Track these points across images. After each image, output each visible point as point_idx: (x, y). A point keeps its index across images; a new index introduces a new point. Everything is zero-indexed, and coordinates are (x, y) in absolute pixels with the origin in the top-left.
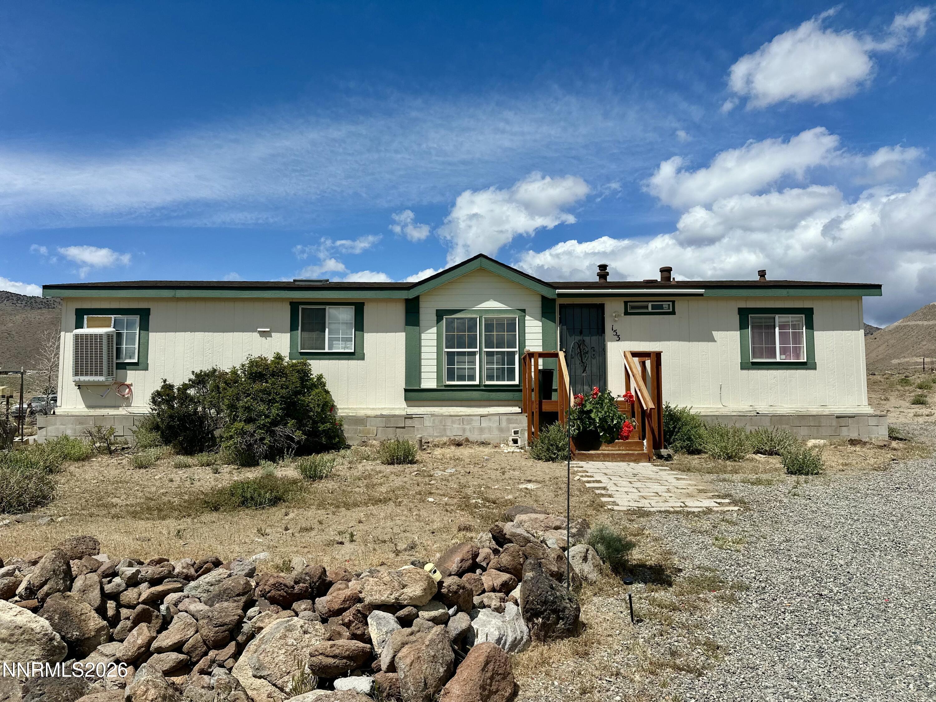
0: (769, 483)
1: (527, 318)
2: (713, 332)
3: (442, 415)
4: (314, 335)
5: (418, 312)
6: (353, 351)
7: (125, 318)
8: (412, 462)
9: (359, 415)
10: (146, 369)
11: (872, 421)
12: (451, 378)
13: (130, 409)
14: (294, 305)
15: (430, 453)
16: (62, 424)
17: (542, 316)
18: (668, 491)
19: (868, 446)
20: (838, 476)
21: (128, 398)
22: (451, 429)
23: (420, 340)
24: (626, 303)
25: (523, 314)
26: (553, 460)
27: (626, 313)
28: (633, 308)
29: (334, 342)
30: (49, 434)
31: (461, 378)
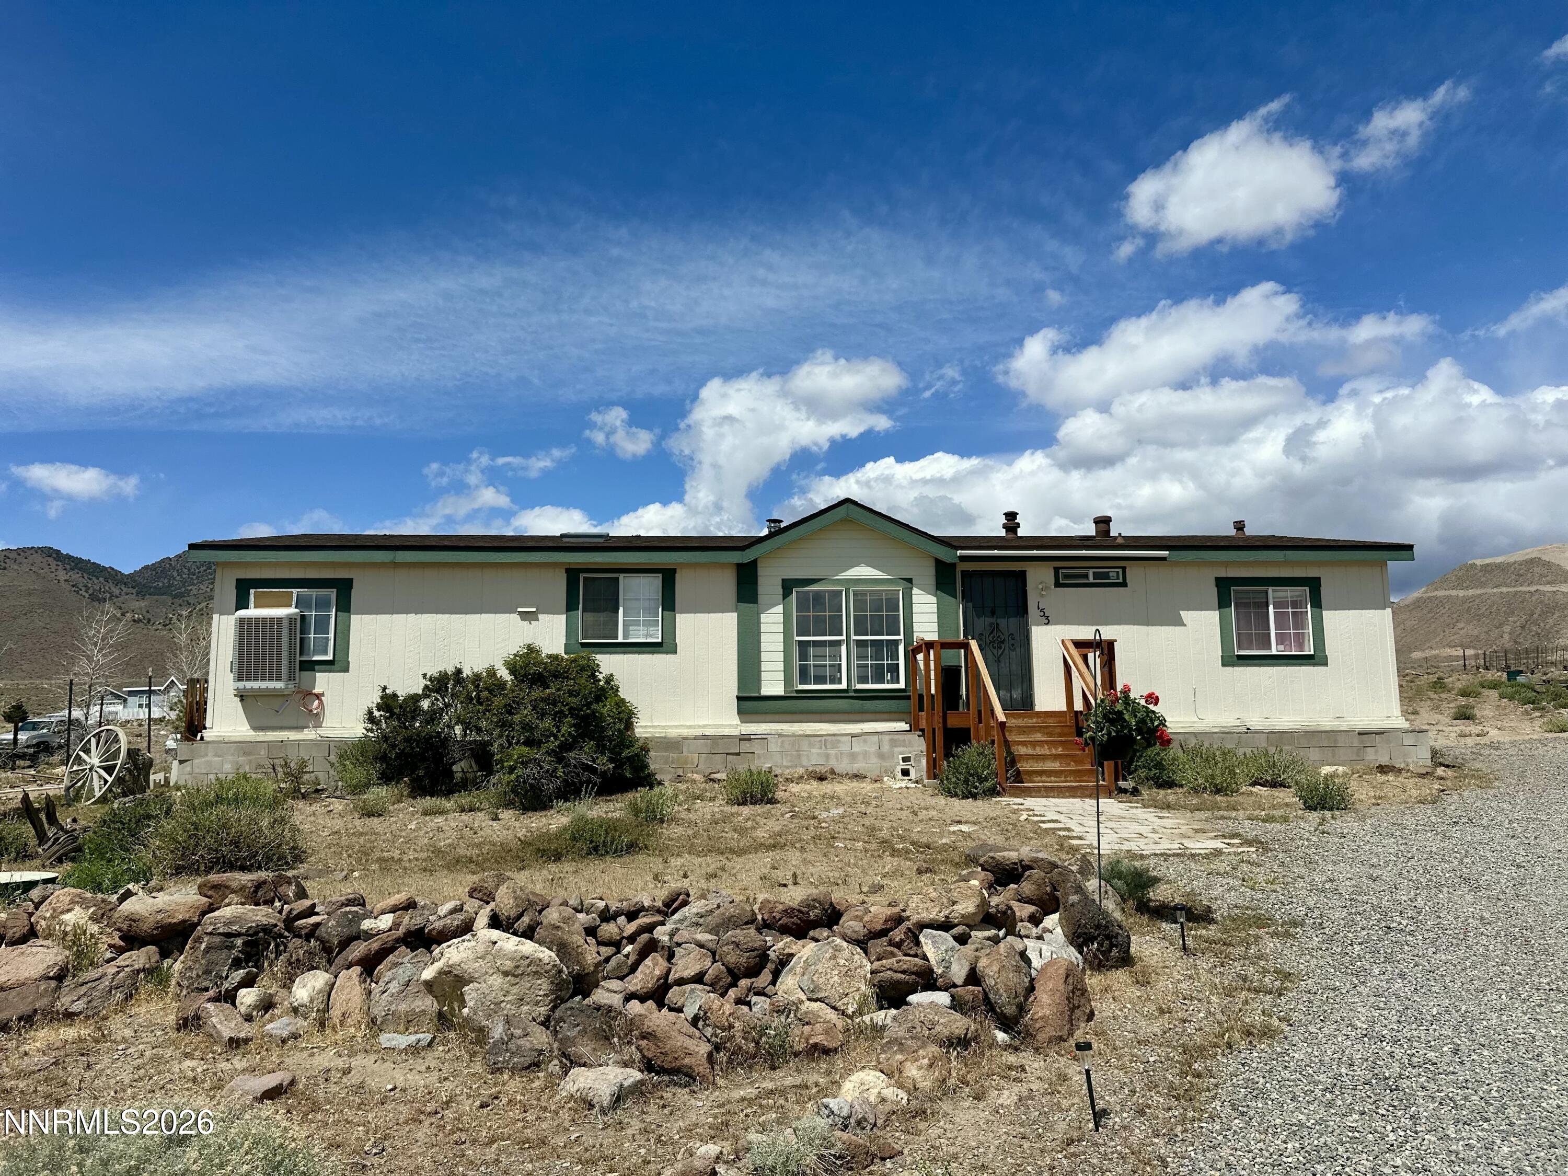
0: (1285, 819)
1: (915, 591)
2: (1182, 612)
3: (793, 735)
4: (602, 617)
5: (757, 583)
6: (660, 640)
7: (314, 593)
8: (773, 801)
9: (669, 735)
10: (346, 670)
11: (1408, 740)
12: (804, 678)
13: (320, 731)
14: (572, 574)
15: (785, 791)
16: (216, 755)
17: (937, 589)
18: (1154, 831)
19: (1404, 774)
20: (1373, 810)
21: (317, 714)
22: (807, 755)
23: (759, 623)
24: (1056, 570)
25: (910, 585)
26: (974, 796)
27: (1058, 584)
28: (1067, 576)
29: (631, 628)
30: (197, 771)
31: (820, 679)
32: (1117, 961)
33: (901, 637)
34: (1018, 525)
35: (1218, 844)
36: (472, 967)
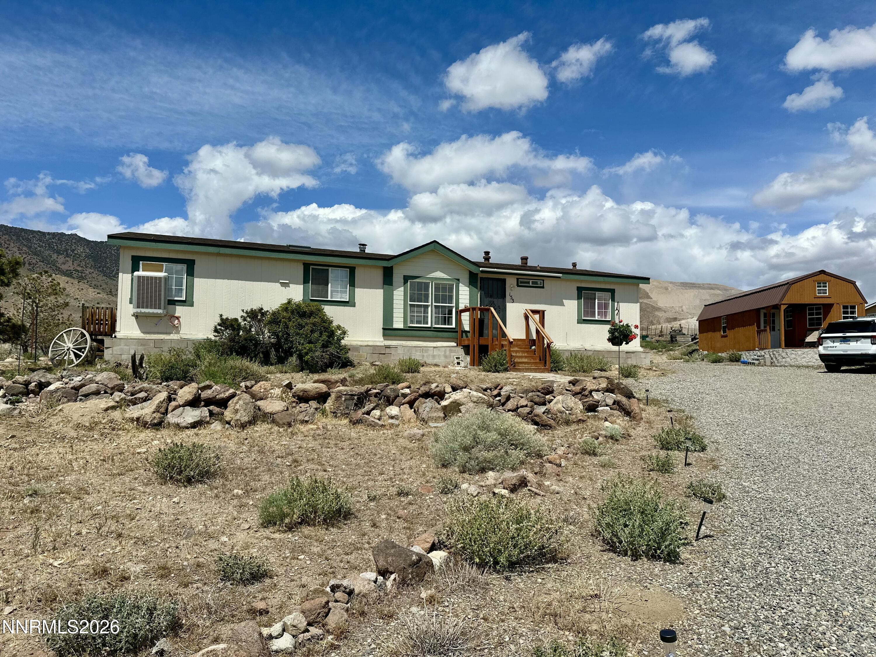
1: (460, 284)
2: (564, 300)
3: (408, 346)
4: (321, 287)
5: (392, 276)
6: (348, 300)
7: (174, 265)
8: (419, 372)
9: (353, 344)
10: (192, 305)
11: (643, 356)
12: (412, 322)
13: (180, 335)
14: (306, 266)
16: (126, 345)
17: (470, 284)
19: (642, 369)
21: (177, 327)
22: (414, 355)
23: (393, 295)
24: (518, 279)
25: (458, 282)
26: (498, 372)
28: (521, 282)
29: (334, 293)
31: (419, 322)
33: (454, 305)
34: (490, 258)
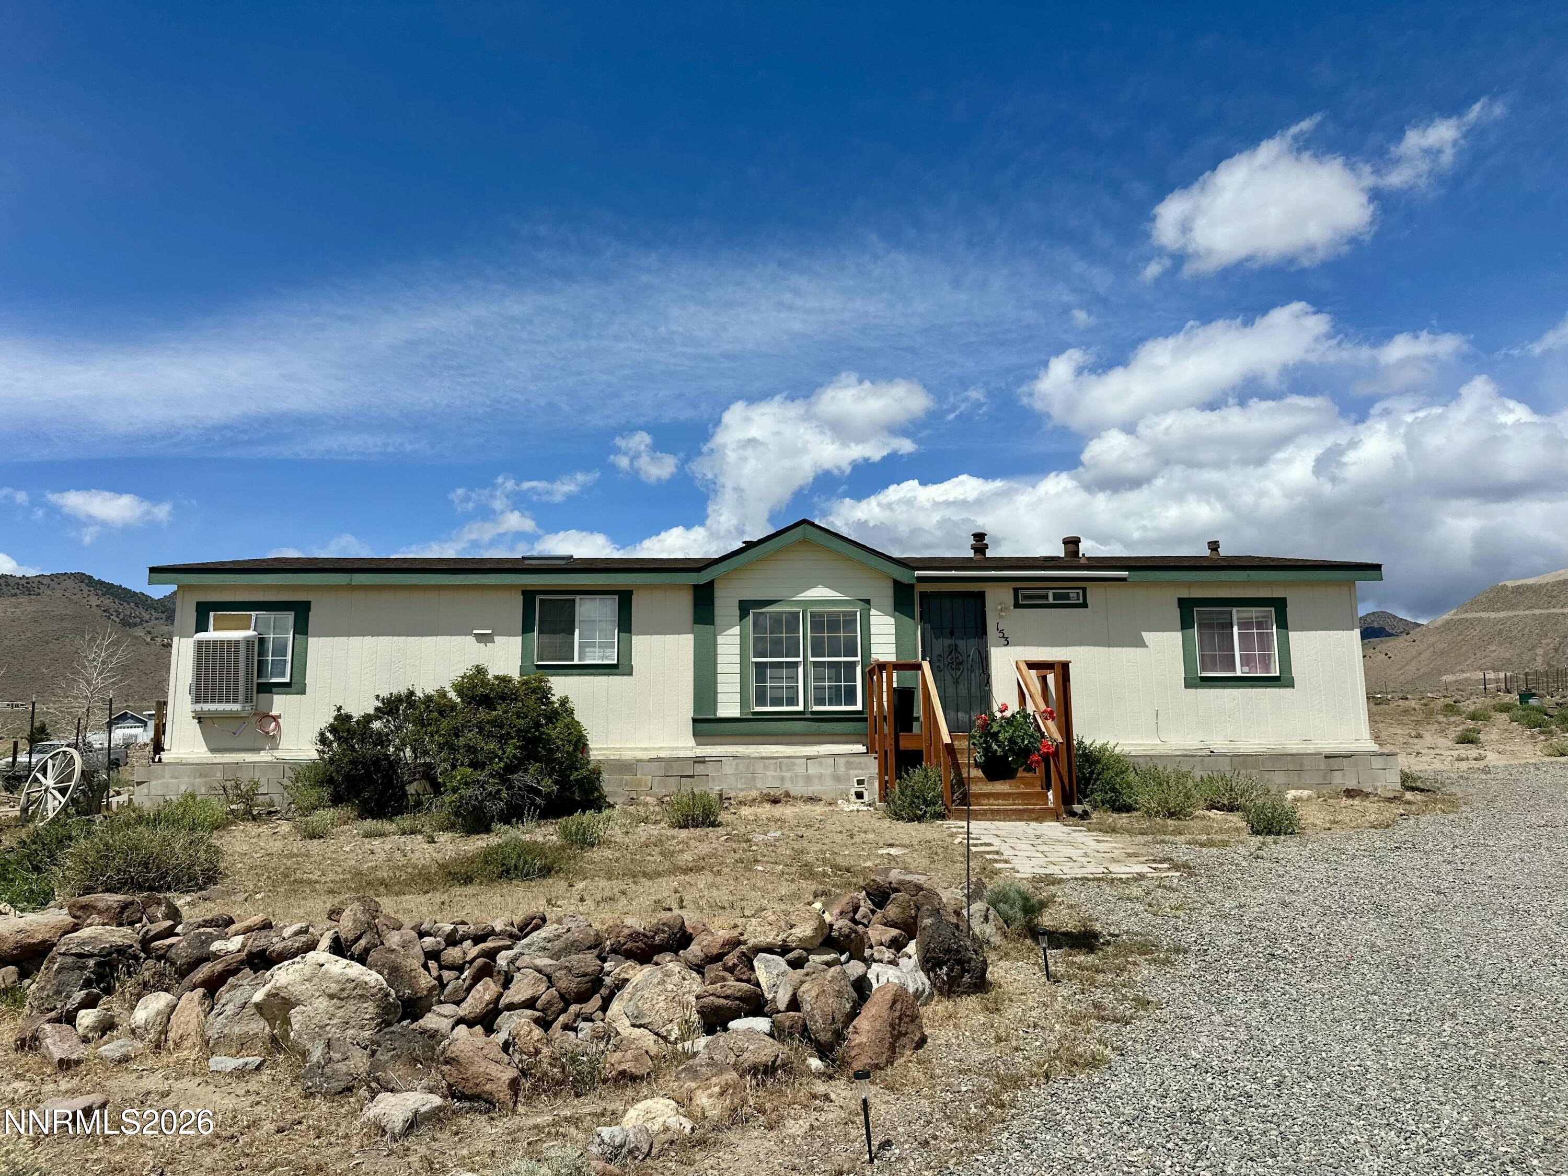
0: (1225, 844)
1: (873, 612)
2: (1143, 633)
3: (749, 758)
4: (558, 639)
5: (713, 605)
6: (615, 662)
8: (713, 824)
9: (623, 757)
10: (303, 692)
11: (1377, 763)
12: (761, 701)
13: (277, 754)
14: (529, 596)
15: (735, 813)
16: (173, 777)
17: (896, 610)
18: (1086, 855)
19: (1372, 798)
20: (1321, 835)
21: (274, 736)
22: (762, 778)
23: (715, 644)
24: (1016, 590)
25: (868, 606)
26: (920, 819)
27: (1017, 605)
28: (1026, 597)
29: (587, 650)
30: (153, 792)
31: (776, 701)
32: (969, 987)
33: (859, 658)
34: (986, 546)
35: (1145, 869)
36: (299, 990)
